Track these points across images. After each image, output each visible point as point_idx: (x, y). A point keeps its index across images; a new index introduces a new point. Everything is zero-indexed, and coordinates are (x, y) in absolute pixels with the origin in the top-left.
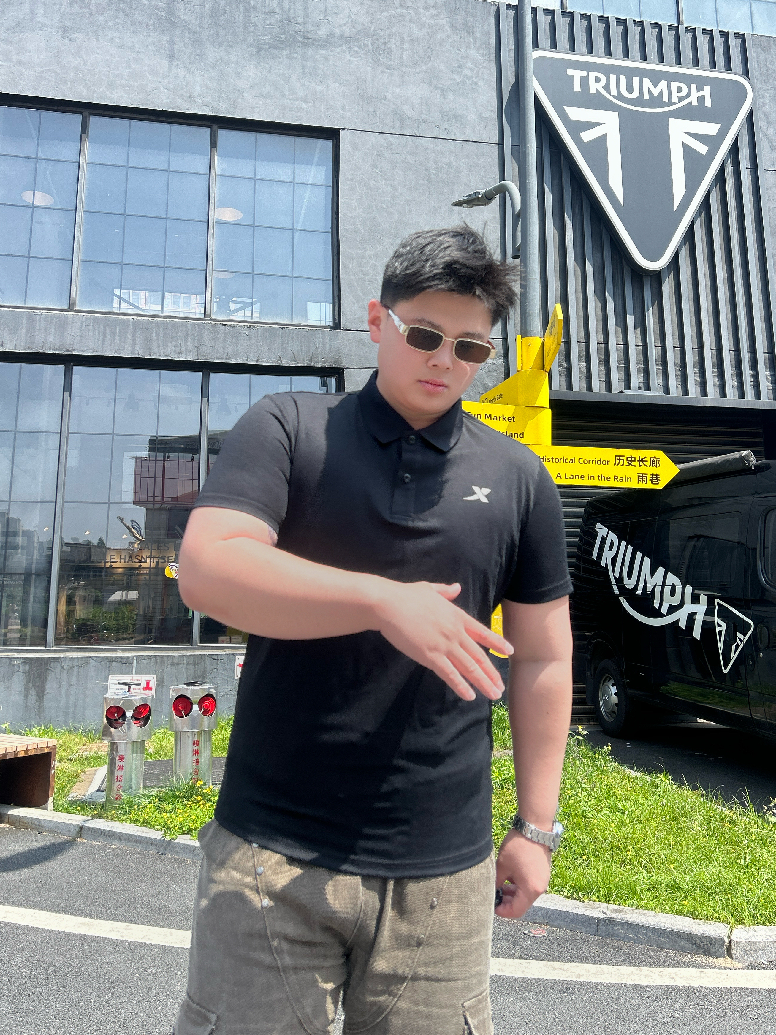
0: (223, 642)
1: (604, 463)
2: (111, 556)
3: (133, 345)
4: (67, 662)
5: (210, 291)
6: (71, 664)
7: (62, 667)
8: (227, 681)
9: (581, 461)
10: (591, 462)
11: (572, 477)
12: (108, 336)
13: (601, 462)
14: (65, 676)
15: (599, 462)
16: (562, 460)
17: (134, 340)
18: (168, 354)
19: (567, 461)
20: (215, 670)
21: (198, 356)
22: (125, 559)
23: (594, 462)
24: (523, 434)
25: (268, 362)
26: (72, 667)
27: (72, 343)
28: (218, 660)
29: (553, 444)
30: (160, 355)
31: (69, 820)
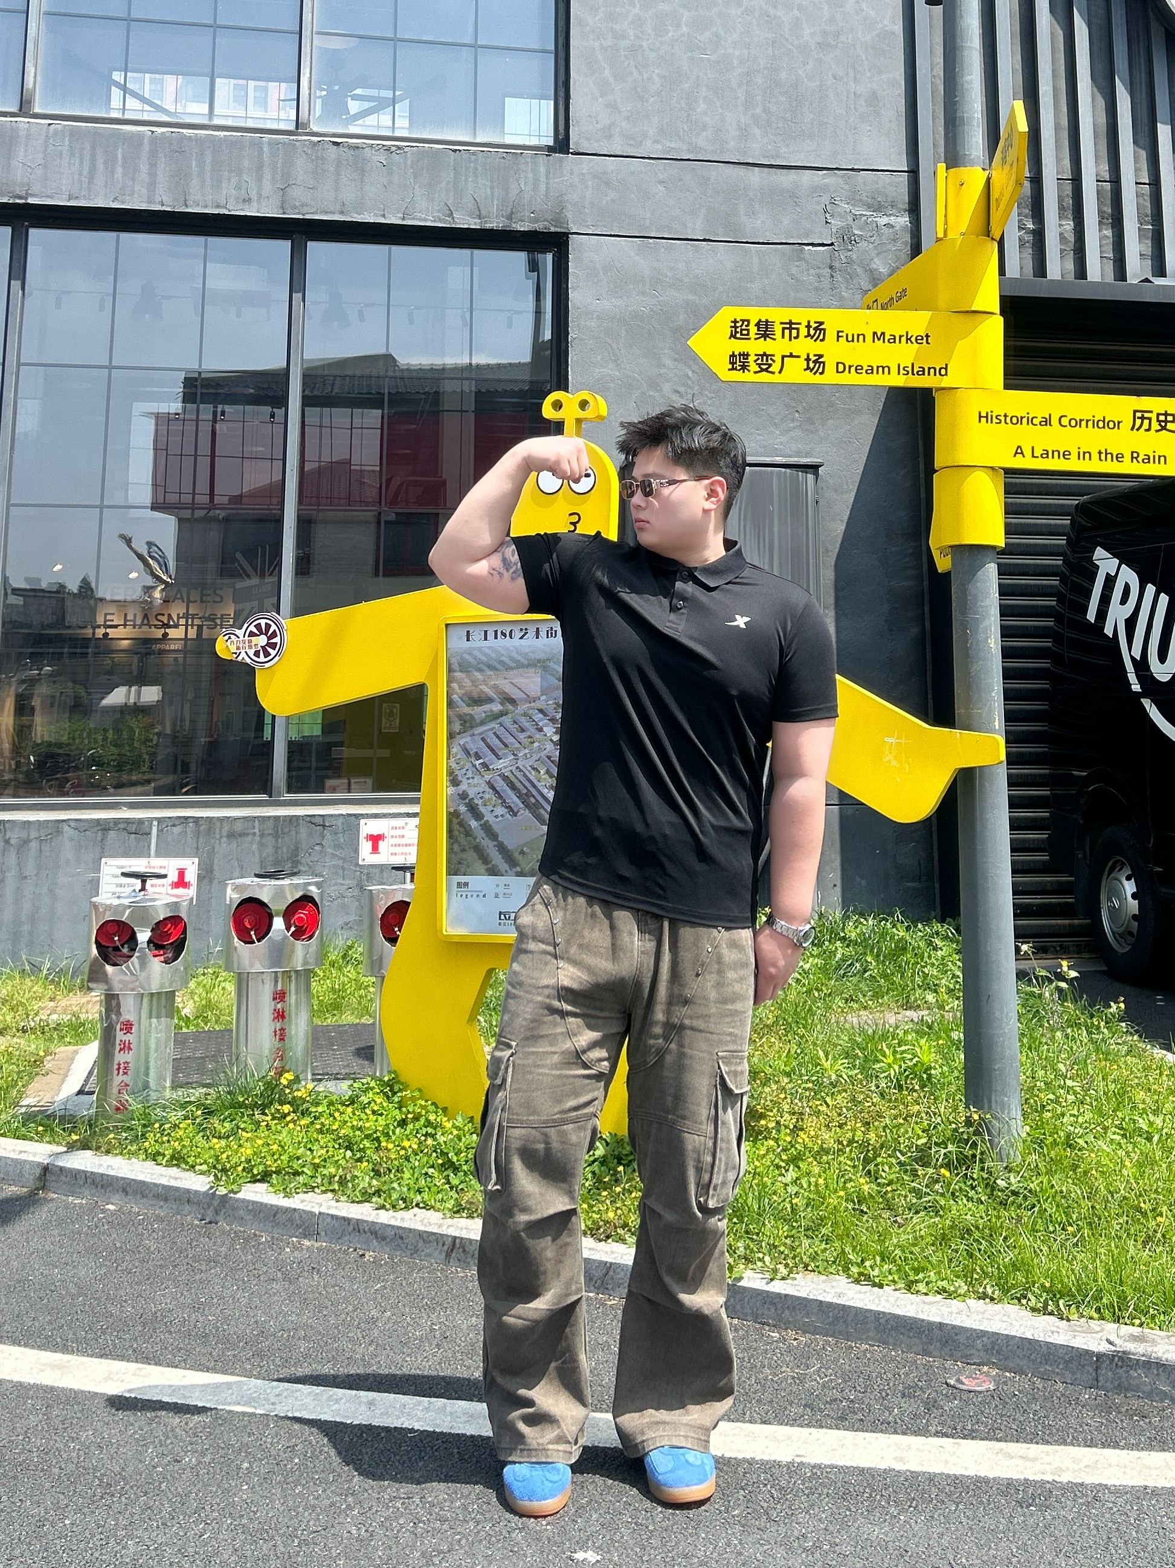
0: (334, 790)
1: (1111, 425)
2: (106, 615)
3: (152, 185)
4: (17, 830)
5: (308, 75)
6: (24, 835)
7: (7, 842)
8: (343, 869)
9: (1065, 421)
10: (1084, 423)
11: (1046, 454)
12: (101, 166)
13: (1105, 424)
14: (12, 858)
15: (1101, 424)
16: (1025, 420)
17: (152, 174)
18: (223, 202)
19: (1035, 421)
20: (317, 848)
21: (283, 208)
22: (134, 621)
23: (1090, 423)
24: (946, 369)
25: (425, 220)
26: (26, 841)
27: (26, 180)
28: (324, 826)
29: (1007, 387)
30: (206, 206)
31: (21, 1152)
